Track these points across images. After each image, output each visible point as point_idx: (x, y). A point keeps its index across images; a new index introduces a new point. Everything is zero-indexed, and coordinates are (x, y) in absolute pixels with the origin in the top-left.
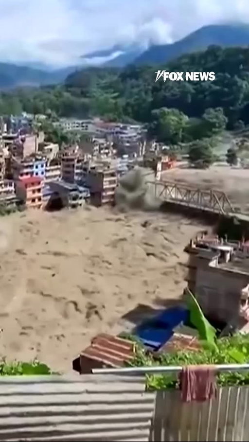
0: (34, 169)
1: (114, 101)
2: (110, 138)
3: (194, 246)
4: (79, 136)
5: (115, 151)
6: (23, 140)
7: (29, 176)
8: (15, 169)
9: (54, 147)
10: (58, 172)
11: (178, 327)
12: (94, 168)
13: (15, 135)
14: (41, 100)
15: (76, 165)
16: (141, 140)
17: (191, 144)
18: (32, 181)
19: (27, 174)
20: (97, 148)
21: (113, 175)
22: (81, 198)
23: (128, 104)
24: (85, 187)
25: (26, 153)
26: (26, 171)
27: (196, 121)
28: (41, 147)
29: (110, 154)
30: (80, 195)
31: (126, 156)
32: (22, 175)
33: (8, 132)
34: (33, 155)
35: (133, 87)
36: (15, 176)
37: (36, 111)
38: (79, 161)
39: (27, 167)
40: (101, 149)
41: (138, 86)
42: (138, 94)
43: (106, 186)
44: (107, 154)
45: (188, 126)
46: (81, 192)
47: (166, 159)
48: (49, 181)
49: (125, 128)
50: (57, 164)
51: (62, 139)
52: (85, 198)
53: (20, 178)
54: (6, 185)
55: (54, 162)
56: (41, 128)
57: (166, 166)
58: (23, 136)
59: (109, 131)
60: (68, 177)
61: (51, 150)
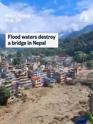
0: (37, 74)
1: (62, 50)
2: (62, 62)
3: (90, 95)
4: (51, 62)
5: (63, 66)
6: (33, 65)
7: (36, 76)
8: (31, 74)
9: (44, 66)
10: (45, 75)
11: (88, 122)
12: (57, 72)
13: (30, 63)
14: (38, 51)
15: (51, 71)
16: (71, 62)
17: (87, 62)
18: (37, 78)
19: (35, 76)
20: (57, 65)
21: (63, 74)
22: (54, 82)
23: (66, 51)
24: (55, 79)
25: (34, 69)
26: (35, 75)
27: (88, 55)
28: (39, 66)
29: (62, 67)
30: (53, 82)
31: (67, 68)
32: (33, 76)
33: (27, 62)
34: (37, 69)
35: (68, 45)
36: (31, 77)
37: (37, 55)
38: (52, 70)
39: (35, 74)
40: (59, 66)
41: (69, 45)
42: (69, 47)
43: (61, 78)
44: (61, 67)
45: (85, 57)
46: (53, 81)
47: (80, 68)
48: (43, 78)
49: (66, 58)
50: (45, 72)
51: (46, 63)
52: (55, 82)
53: (33, 77)
54: (28, 80)
55: (44, 71)
56: (39, 60)
57: (80, 70)
58: (33, 63)
59: (61, 60)
60: (49, 76)
61: (43, 67)
